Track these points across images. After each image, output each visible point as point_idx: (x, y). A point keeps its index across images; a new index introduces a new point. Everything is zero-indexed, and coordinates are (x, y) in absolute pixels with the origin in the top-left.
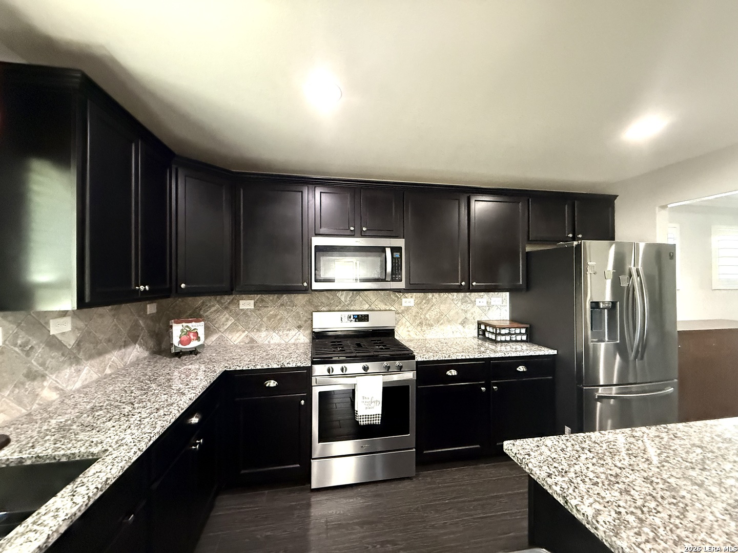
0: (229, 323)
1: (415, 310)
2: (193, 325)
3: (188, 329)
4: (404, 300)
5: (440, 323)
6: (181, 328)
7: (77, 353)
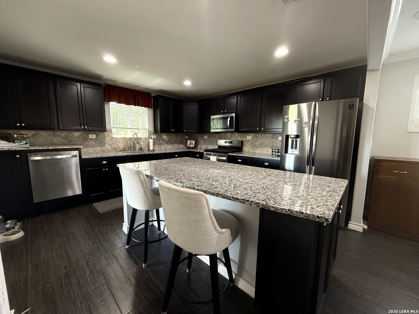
0: (203, 142)
1: (251, 141)
2: (192, 141)
4: (247, 137)
5: (261, 147)
7: (168, 143)
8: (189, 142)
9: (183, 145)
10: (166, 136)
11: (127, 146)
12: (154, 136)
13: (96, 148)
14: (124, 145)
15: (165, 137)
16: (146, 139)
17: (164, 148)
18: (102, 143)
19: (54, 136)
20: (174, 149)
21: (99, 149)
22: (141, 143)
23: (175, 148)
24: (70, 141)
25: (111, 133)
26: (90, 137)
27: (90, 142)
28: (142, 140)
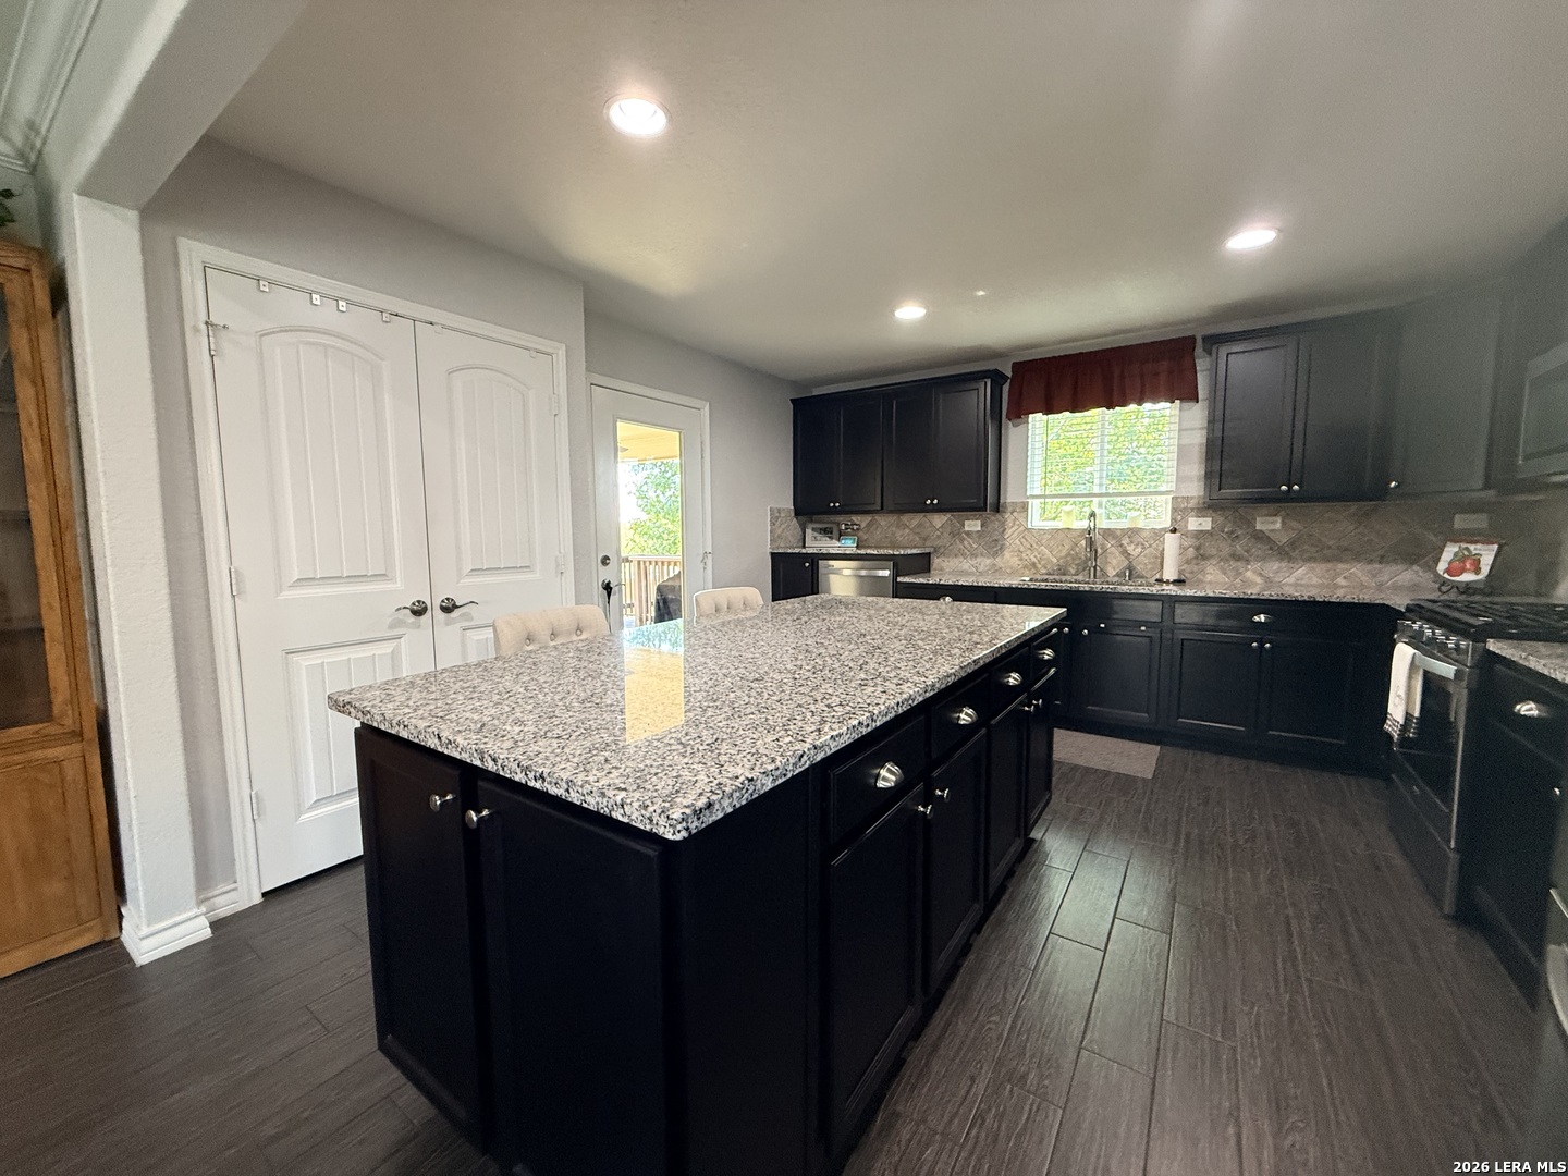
2: (1476, 548)
3: (1466, 553)
6: (1457, 549)
7: (1286, 553)
8: (1456, 554)
10: (1279, 519)
11: (1073, 559)
12: (1201, 520)
13: (978, 560)
14: (1063, 554)
15: (1270, 524)
16: (1158, 535)
17: (1259, 580)
18: (995, 546)
19: (898, 527)
21: (985, 562)
22: (1130, 548)
23: (1341, 581)
24: (925, 539)
25: (1024, 514)
26: (966, 529)
27: (966, 543)
28: (1137, 539)
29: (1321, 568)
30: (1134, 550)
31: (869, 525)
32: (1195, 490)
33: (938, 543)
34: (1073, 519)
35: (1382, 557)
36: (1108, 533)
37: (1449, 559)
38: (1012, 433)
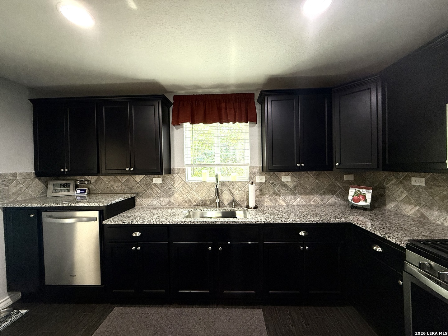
0: (404, 195)
2: (363, 191)
3: (359, 193)
6: (355, 191)
7: (294, 191)
8: (355, 193)
9: (338, 196)
10: (289, 177)
11: (208, 197)
12: (261, 177)
13: (161, 199)
14: (204, 195)
15: (286, 178)
16: (244, 183)
17: (284, 204)
18: (170, 191)
20: (311, 205)
22: (233, 191)
24: (131, 188)
25: (183, 175)
26: (154, 182)
27: (153, 190)
28: (236, 186)
29: (305, 197)
30: (235, 192)
31: (96, 181)
32: (257, 163)
33: (139, 190)
34: (208, 177)
35: (324, 192)
36: (223, 184)
37: (352, 195)
38: (175, 132)
